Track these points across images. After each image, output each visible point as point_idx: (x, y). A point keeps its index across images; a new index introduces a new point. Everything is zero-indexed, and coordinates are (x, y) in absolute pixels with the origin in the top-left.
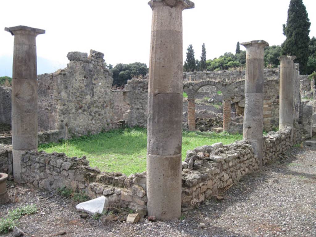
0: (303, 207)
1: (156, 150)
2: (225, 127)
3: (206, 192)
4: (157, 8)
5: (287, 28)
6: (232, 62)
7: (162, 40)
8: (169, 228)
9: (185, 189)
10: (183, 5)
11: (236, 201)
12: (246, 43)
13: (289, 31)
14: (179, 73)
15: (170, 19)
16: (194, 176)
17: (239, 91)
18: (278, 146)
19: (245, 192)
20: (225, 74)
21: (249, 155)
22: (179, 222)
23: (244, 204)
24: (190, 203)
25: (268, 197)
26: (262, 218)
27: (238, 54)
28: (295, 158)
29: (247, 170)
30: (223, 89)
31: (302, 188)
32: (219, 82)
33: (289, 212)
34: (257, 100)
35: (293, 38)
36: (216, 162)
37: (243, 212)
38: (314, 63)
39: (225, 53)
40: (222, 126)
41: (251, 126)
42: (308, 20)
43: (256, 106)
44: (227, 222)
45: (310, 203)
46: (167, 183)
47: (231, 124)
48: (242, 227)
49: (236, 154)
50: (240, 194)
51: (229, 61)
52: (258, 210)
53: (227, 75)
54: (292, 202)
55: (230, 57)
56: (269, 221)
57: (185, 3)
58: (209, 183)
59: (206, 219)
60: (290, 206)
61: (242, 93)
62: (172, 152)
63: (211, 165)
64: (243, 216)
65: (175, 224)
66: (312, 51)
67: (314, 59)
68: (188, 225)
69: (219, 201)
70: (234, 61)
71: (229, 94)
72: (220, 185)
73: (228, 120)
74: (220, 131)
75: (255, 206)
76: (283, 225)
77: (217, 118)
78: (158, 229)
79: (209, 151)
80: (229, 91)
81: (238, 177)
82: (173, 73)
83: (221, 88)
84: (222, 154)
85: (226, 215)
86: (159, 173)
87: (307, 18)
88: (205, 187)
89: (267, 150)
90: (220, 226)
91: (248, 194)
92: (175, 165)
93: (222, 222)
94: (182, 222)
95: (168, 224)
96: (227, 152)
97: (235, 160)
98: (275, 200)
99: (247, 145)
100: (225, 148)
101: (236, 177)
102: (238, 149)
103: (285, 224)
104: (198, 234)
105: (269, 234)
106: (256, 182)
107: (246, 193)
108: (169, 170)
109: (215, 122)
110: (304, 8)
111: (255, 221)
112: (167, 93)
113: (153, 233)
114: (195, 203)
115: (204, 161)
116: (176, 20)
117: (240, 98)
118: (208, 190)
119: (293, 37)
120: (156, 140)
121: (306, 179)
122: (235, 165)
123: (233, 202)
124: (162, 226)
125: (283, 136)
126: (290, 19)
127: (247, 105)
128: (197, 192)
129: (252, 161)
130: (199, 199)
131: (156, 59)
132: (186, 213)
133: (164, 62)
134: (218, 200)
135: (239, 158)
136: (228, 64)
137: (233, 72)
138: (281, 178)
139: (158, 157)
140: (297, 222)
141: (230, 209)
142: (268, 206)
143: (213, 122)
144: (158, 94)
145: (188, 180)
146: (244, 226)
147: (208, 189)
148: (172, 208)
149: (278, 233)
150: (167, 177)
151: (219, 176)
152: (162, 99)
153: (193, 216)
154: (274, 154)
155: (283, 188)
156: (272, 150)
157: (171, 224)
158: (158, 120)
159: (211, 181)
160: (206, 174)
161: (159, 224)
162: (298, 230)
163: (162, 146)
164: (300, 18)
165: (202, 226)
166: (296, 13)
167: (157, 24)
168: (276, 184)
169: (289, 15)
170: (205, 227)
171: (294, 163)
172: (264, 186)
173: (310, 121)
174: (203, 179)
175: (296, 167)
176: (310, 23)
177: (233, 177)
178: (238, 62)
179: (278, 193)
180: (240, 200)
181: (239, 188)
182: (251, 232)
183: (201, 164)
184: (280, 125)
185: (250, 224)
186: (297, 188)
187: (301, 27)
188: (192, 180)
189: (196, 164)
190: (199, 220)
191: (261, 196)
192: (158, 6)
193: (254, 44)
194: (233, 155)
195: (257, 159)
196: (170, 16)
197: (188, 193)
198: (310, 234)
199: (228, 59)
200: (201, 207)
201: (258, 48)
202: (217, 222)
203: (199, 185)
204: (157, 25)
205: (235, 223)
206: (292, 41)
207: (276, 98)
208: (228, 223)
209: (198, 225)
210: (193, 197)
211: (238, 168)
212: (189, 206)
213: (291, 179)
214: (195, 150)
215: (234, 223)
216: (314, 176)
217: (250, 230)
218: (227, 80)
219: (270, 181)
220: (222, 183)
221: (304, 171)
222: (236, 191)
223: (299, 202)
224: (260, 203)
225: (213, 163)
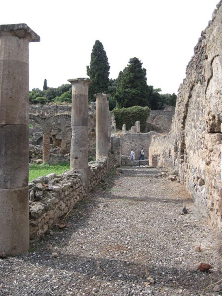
0: (137, 226)
1: (3, 183)
2: (45, 158)
3: (49, 222)
4: (5, 38)
5: (91, 69)
6: (40, 97)
7: (10, 71)
8: (23, 262)
9: (32, 221)
10: (31, 37)
11: (77, 227)
12: (73, 79)
13: (92, 72)
14: (27, 105)
15: (18, 50)
16: (39, 207)
17: (56, 124)
18: (98, 174)
19: (82, 218)
20: (43, 109)
21: (79, 184)
22: (31, 255)
23: (86, 229)
24: (36, 234)
25: (104, 220)
26: (107, 241)
27: (45, 90)
28: (114, 184)
29: (78, 197)
30: (42, 122)
31: (129, 210)
32: (38, 116)
33: (127, 232)
34: (83, 133)
35: (96, 79)
36: (56, 192)
37: (87, 237)
38: (112, 101)
39: (33, 88)
40: (41, 158)
41: (78, 156)
42: (108, 64)
43: (82, 138)
44: (76, 249)
45: (141, 222)
46: (16, 216)
47: (50, 156)
48: (91, 251)
49: (69, 183)
50: (79, 221)
51: (37, 96)
52: (100, 233)
53: (45, 109)
54: (125, 222)
55: (38, 93)
56: (113, 242)
57: (33, 36)
58: (51, 212)
59: (55, 248)
60: (126, 226)
61: (59, 127)
62: (21, 185)
63: (51, 195)
64: (89, 240)
65: (26, 257)
66: (110, 91)
67: (112, 97)
68: (40, 257)
69: (62, 229)
70: (41, 97)
71: (48, 127)
72: (59, 214)
73: (48, 152)
74: (39, 163)
75: (96, 230)
76: (126, 244)
77: (36, 150)
78: (10, 265)
79: (46, 182)
80: (48, 124)
81: (72, 205)
82: (21, 105)
83: (41, 121)
84: (58, 184)
85: (73, 242)
86: (8, 207)
87: (107, 62)
88: (48, 217)
89: (91, 178)
90: (71, 253)
91: (85, 220)
92: (23, 198)
93: (71, 249)
94: (34, 255)
95: (20, 259)
96: (61, 182)
97: (69, 189)
98: (111, 223)
99: (77, 174)
100: (59, 178)
101: (71, 204)
102: (71, 179)
103: (128, 243)
104: (53, 264)
105: (118, 253)
106: (89, 208)
107: (84, 219)
108: (18, 203)
109: (33, 154)
110: (105, 53)
111: (101, 243)
112: (15, 125)
113: (7, 270)
114: (41, 234)
115: (44, 191)
116: (24, 52)
117: (57, 131)
118: (50, 220)
119: (95, 77)
120: (3, 173)
121: (130, 201)
122: (69, 194)
123: (75, 229)
124: (14, 262)
125: (102, 165)
126: (93, 62)
127: (74, 138)
128: (42, 223)
129: (81, 189)
130: (43, 229)
131: (3, 89)
132: (34, 245)
133: (12, 92)
134: (60, 228)
135: (72, 187)
136: (36, 99)
137: (50, 107)
138: (109, 203)
139: (6, 191)
140: (137, 239)
141: (75, 236)
142: (107, 229)
143: (32, 154)
144: (5, 125)
145: (33, 211)
146: (93, 249)
147: (50, 218)
148: (22, 242)
149: (125, 252)
150: (16, 210)
151: (58, 204)
152: (10, 130)
153: (42, 247)
154: (96, 182)
155: (114, 211)
156: (94, 178)
157: (23, 258)
158: (5, 152)
159: (52, 210)
160: (48, 204)
161: (11, 261)
162: (140, 246)
163: (11, 178)
164: (101, 61)
165: (55, 256)
166: (98, 57)
167: (4, 53)
168: (107, 208)
169: (92, 58)
170: (57, 257)
171: (114, 188)
172: (97, 211)
173: (119, 151)
174: (46, 210)
175: (117, 192)
176: (110, 67)
177: (68, 205)
178: (45, 98)
179: (111, 216)
180: (81, 226)
181: (76, 215)
182: (102, 255)
183: (42, 194)
184: (97, 155)
185: (97, 248)
186: (126, 210)
187: (102, 70)
188: (37, 211)
189: (38, 195)
190: (49, 250)
191: (97, 220)
192: (6, 35)
193: (80, 81)
194: (68, 184)
195: (85, 186)
196: (19, 47)
197: (35, 225)
198: (151, 249)
199: (36, 95)
200: (47, 237)
201: (84, 85)
202: (67, 250)
203: (43, 216)
204: (4, 55)
205: (84, 247)
206: (95, 81)
207: (91, 131)
208: (78, 249)
209: (49, 255)
210: (39, 228)
211: (72, 196)
212: (36, 237)
213: (117, 202)
214: (33, 182)
215: (83, 249)
216: (135, 199)
217: (100, 253)
218: (46, 114)
219: (101, 206)
220: (60, 212)
221: (125, 194)
222: (74, 218)
223: (131, 222)
224: (100, 227)
225: (53, 193)
